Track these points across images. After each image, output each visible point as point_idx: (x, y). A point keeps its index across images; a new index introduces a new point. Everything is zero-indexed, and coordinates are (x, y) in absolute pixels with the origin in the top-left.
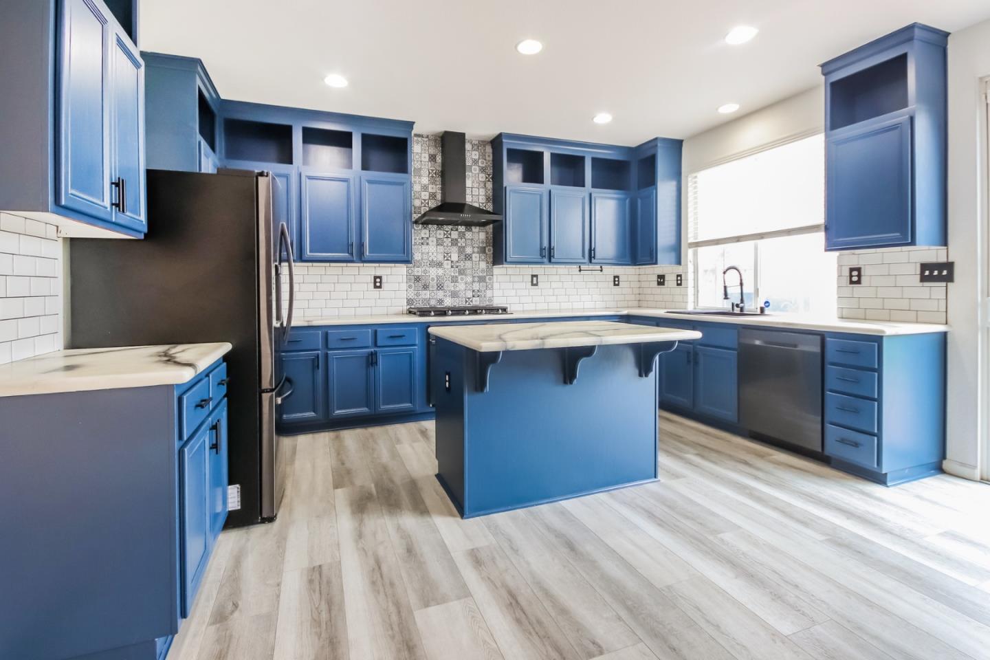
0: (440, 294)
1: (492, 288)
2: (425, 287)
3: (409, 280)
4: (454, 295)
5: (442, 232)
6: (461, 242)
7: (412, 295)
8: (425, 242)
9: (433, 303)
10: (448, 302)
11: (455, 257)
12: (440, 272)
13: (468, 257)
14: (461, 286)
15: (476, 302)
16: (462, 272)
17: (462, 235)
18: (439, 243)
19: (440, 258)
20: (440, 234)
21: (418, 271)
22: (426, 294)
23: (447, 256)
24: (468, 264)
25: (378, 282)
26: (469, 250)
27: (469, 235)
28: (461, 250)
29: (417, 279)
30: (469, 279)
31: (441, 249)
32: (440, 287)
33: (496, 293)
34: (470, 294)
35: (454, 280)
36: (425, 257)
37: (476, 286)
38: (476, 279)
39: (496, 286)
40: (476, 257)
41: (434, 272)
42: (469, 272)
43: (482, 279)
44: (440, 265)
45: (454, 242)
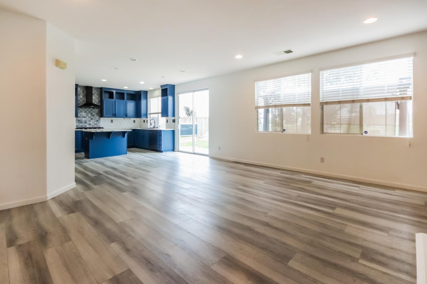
0: (85, 124)
1: (100, 123)
2: (81, 123)
3: (76, 121)
4: (90, 124)
5: (86, 109)
6: (92, 112)
7: (78, 124)
8: (81, 112)
9: (83, 126)
10: (88, 126)
11: (90, 115)
12: (86, 119)
13: (93, 116)
14: (91, 123)
15: (96, 126)
16: (92, 119)
17: (92, 110)
18: (85, 112)
19: (86, 116)
20: (86, 110)
21: (79, 119)
22: (82, 124)
23: (87, 115)
24: (93, 117)
26: (94, 114)
27: (94, 110)
28: (91, 114)
29: (79, 121)
30: (94, 121)
31: (86, 113)
32: (86, 122)
33: (101, 124)
34: (94, 124)
35: (90, 121)
36: (81, 115)
37: (96, 123)
38: (96, 121)
39: (101, 122)
40: (95, 116)
41: (84, 119)
42: (93, 119)
43: (97, 121)
44: (85, 117)
45: (90, 112)
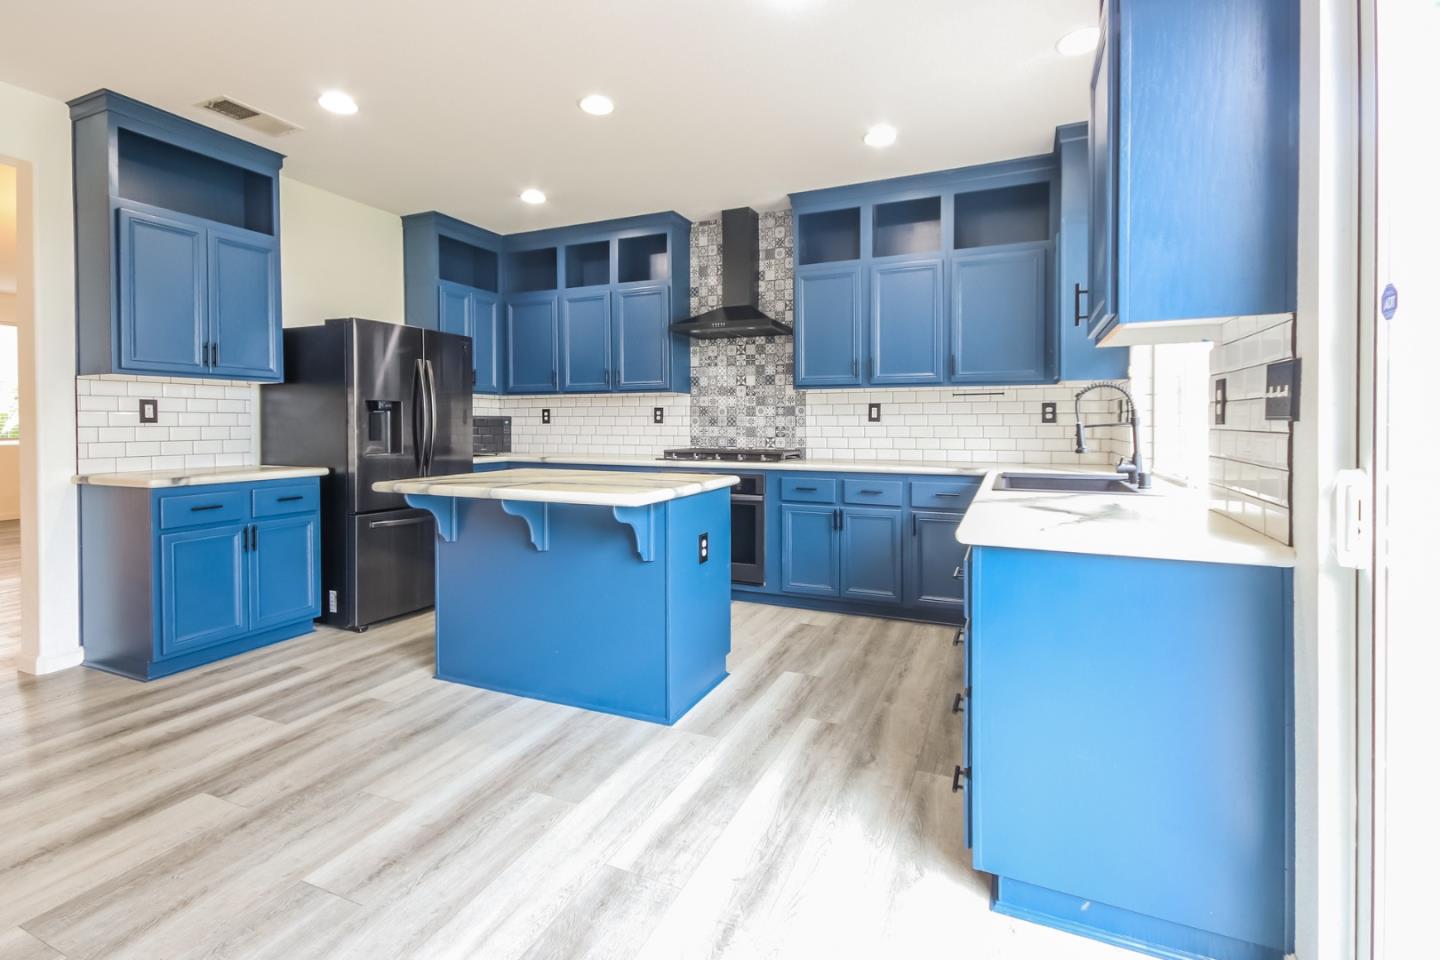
0: (731, 432)
1: (804, 425)
2: (713, 422)
3: (693, 413)
4: (751, 432)
5: (734, 347)
6: (760, 360)
7: (696, 432)
8: (712, 362)
9: (723, 443)
10: (743, 443)
11: (751, 381)
12: (732, 401)
13: (770, 380)
14: (759, 421)
15: (780, 444)
16: (762, 401)
17: (761, 350)
18: (731, 362)
19: (732, 383)
20: (732, 350)
21: (705, 401)
22: (714, 431)
23: (741, 380)
24: (769, 390)
25: (659, 415)
26: (770, 370)
27: (770, 348)
28: (760, 370)
29: (704, 411)
30: (771, 411)
31: (733, 370)
32: (732, 422)
33: (809, 431)
34: (771, 432)
35: (751, 412)
36: (713, 382)
37: (781, 421)
38: (781, 411)
39: (810, 420)
40: (780, 379)
41: (723, 402)
42: (770, 400)
43: (790, 411)
44: (732, 391)
45: (750, 360)
